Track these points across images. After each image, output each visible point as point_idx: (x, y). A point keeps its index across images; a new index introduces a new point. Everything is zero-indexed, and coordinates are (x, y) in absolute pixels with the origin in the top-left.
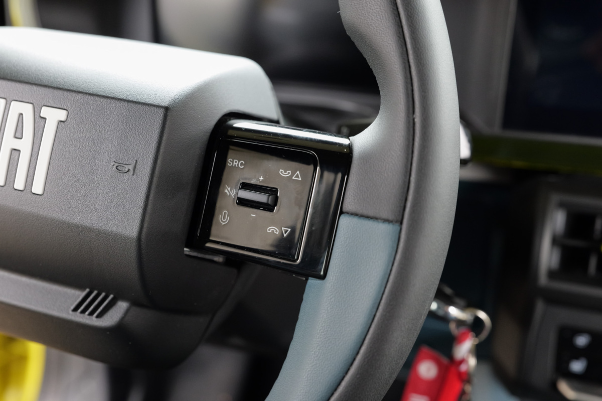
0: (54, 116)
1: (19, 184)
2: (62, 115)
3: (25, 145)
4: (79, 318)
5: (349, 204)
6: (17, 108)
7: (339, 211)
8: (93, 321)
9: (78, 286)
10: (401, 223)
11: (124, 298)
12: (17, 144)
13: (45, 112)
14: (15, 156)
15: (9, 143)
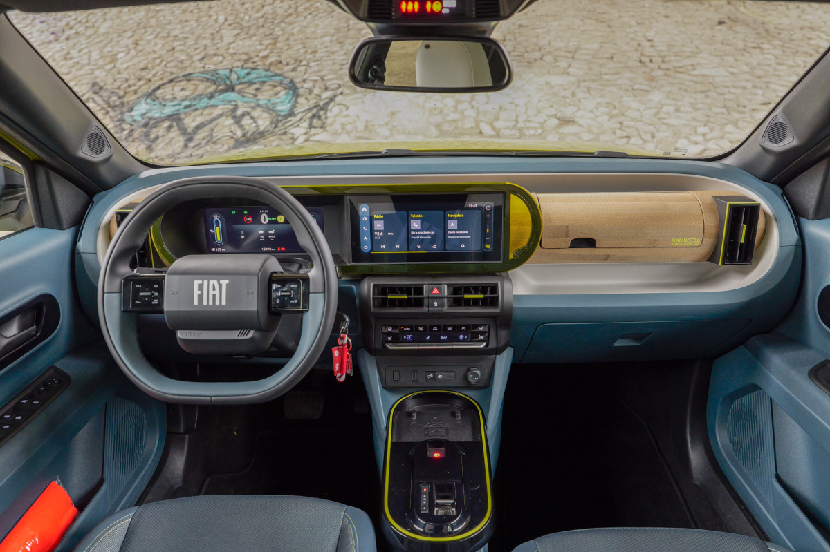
0: (225, 283)
1: (217, 303)
2: (227, 282)
3: (217, 292)
4: (240, 338)
5: (311, 290)
6: (212, 282)
7: (309, 293)
8: (245, 338)
9: (237, 329)
10: (324, 292)
11: (252, 329)
12: (214, 292)
13: (221, 282)
14: (214, 296)
15: (211, 292)
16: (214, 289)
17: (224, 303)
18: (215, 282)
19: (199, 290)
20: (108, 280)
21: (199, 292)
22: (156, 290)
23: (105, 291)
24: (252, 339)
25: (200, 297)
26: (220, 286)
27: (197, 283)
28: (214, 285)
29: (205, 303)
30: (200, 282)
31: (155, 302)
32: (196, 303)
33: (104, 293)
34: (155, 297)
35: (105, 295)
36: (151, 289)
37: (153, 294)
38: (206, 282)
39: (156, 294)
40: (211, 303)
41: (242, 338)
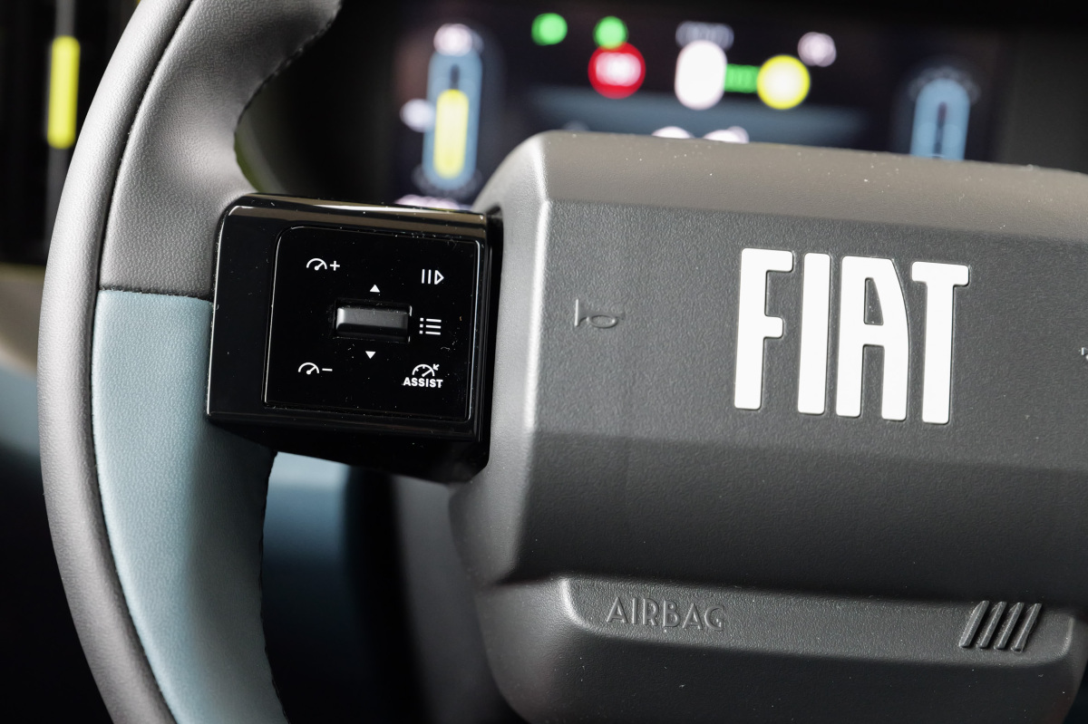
14: (873, 357)
15: (855, 334)
16: (873, 315)
17: (937, 409)
18: (882, 270)
19: (772, 310)
20: (126, 203)
21: (775, 327)
22: (429, 301)
23: (106, 277)
24: (1054, 670)
25: (781, 357)
26: (915, 296)
27: (757, 265)
28: (870, 284)
29: (810, 400)
30: (782, 260)
31: (425, 378)
32: (748, 392)
33: (94, 286)
34: (428, 350)
35: (104, 297)
36: (402, 292)
37: (413, 323)
38: (817, 266)
39: (433, 326)
40: (849, 405)
41: (996, 658)
